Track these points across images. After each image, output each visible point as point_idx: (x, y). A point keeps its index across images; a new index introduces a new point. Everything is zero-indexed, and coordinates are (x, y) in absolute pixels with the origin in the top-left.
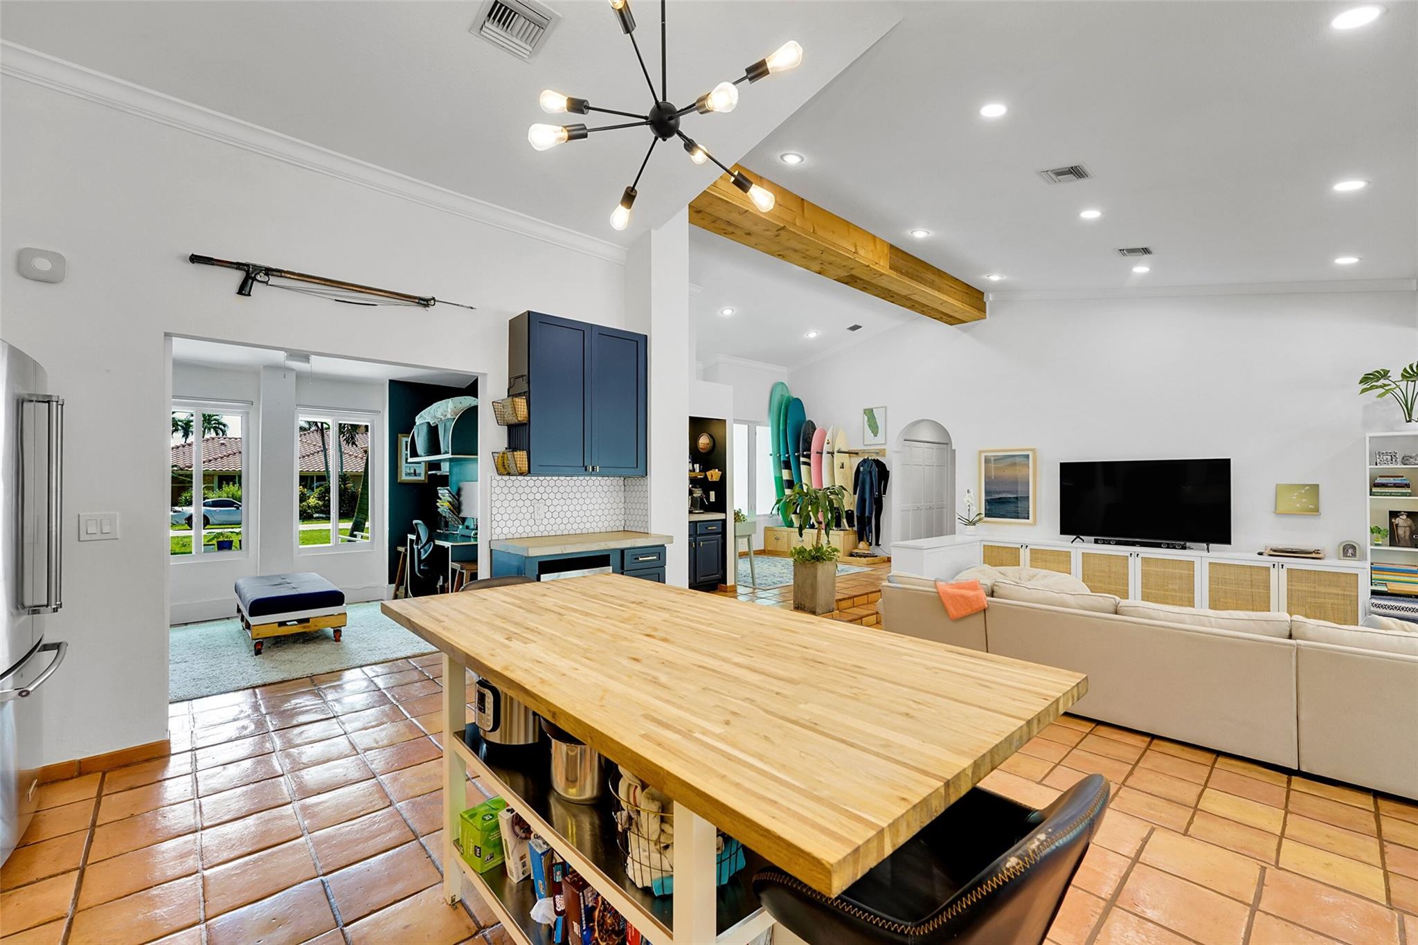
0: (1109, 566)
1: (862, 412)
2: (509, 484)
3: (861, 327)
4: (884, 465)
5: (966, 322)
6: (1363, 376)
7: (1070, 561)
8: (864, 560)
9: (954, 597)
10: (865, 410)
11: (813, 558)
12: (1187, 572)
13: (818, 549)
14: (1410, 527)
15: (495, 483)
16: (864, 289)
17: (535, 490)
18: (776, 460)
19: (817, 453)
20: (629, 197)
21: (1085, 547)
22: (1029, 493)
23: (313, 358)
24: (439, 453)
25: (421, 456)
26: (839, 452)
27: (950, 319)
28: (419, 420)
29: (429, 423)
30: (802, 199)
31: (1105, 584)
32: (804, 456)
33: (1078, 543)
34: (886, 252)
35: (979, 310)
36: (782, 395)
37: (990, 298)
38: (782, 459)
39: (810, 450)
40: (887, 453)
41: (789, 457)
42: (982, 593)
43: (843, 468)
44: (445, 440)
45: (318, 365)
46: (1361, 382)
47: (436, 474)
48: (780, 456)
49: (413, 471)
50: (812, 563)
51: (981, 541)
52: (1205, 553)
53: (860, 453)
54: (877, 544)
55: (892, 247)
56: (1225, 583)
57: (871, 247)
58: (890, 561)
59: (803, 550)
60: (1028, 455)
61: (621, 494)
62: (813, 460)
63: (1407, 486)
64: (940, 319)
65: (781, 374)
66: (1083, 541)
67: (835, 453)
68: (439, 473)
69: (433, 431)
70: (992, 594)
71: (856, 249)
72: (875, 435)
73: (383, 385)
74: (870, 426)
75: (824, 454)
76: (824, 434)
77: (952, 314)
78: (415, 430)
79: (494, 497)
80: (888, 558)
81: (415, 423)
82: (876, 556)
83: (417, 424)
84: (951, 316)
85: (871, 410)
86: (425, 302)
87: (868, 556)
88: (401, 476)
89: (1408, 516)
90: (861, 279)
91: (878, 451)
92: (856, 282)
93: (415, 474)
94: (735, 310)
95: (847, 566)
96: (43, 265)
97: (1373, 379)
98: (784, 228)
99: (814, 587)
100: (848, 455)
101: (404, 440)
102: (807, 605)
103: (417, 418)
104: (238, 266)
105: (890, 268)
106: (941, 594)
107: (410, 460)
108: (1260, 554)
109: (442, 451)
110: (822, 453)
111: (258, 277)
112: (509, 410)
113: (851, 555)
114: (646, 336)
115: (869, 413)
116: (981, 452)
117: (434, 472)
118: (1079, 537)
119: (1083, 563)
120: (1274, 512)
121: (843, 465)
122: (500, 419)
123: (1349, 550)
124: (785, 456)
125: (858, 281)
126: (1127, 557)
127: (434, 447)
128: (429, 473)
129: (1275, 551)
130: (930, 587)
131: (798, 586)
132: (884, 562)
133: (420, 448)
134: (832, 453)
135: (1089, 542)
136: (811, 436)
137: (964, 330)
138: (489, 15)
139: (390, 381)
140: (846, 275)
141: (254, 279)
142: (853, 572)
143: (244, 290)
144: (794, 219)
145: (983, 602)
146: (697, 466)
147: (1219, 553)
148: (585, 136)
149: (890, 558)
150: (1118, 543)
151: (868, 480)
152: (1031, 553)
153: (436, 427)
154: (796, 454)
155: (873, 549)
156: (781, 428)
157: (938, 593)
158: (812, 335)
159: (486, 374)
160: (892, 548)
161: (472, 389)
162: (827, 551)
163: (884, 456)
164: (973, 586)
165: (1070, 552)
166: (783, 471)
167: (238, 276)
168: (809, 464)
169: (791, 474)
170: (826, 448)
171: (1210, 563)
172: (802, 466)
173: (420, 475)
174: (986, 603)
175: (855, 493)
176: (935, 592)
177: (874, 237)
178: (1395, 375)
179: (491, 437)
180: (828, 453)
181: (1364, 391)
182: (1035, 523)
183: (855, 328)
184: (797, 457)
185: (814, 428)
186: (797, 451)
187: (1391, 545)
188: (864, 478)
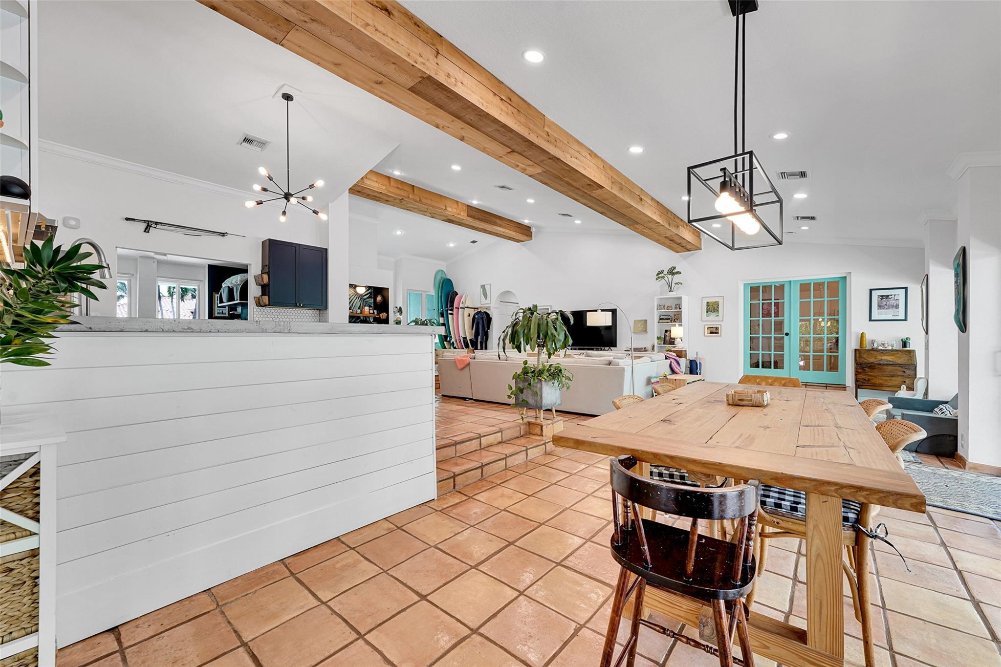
1: (480, 286)
2: (262, 310)
3: (476, 242)
4: (489, 314)
5: (523, 241)
6: (657, 273)
15: (255, 310)
16: (460, 225)
17: (274, 314)
18: (437, 312)
19: (457, 308)
20: (284, 213)
23: (168, 255)
24: (234, 300)
25: (225, 303)
26: (467, 307)
28: (224, 285)
29: (229, 286)
30: (413, 186)
32: (450, 310)
34: (465, 208)
35: (527, 236)
36: (442, 277)
37: (533, 230)
38: (440, 312)
39: (453, 307)
40: (491, 308)
41: (443, 311)
42: (468, 358)
43: (469, 316)
44: (237, 295)
45: (169, 258)
46: (657, 275)
47: (234, 314)
48: (439, 309)
49: (221, 312)
52: (609, 352)
53: (478, 308)
55: (468, 206)
57: (456, 206)
61: (318, 318)
62: (454, 312)
63: (669, 319)
64: (509, 239)
65: (442, 266)
68: (236, 313)
69: (231, 291)
70: (474, 358)
71: (446, 208)
72: (486, 299)
73: (204, 267)
74: (483, 294)
76: (461, 297)
78: (222, 290)
79: (255, 316)
81: (222, 287)
83: (223, 287)
85: (484, 286)
86: (223, 234)
88: (215, 314)
90: (455, 221)
91: (486, 307)
92: (453, 222)
93: (222, 313)
94: (403, 232)
96: (73, 223)
97: (660, 274)
98: (402, 199)
100: (473, 309)
101: (216, 296)
103: (223, 284)
104: (145, 221)
105: (468, 216)
106: (456, 360)
107: (219, 305)
108: (625, 351)
109: (236, 299)
110: (459, 308)
111: (152, 226)
112: (260, 279)
114: (327, 249)
115: (483, 287)
117: (233, 312)
120: (634, 332)
121: (469, 314)
122: (258, 284)
124: (441, 310)
127: (231, 297)
128: (230, 313)
130: (453, 358)
133: (225, 298)
134: (464, 308)
136: (455, 298)
137: (524, 245)
138: (244, 140)
139: (209, 265)
141: (151, 226)
143: (147, 230)
144: (409, 195)
146: (375, 311)
147: (612, 352)
148: (262, 203)
151: (481, 322)
153: (233, 288)
154: (447, 309)
156: (440, 295)
158: (451, 245)
159: (251, 264)
161: (245, 271)
163: (490, 310)
166: (440, 318)
167: (144, 225)
168: (452, 314)
169: (444, 320)
170: (461, 305)
172: (449, 315)
173: (225, 314)
174: (469, 362)
175: (472, 329)
177: (457, 202)
178: (666, 272)
179: (254, 291)
180: (461, 308)
183: (474, 242)
184: (447, 311)
185: (457, 294)
186: (447, 307)
187: (664, 344)
188: (478, 321)
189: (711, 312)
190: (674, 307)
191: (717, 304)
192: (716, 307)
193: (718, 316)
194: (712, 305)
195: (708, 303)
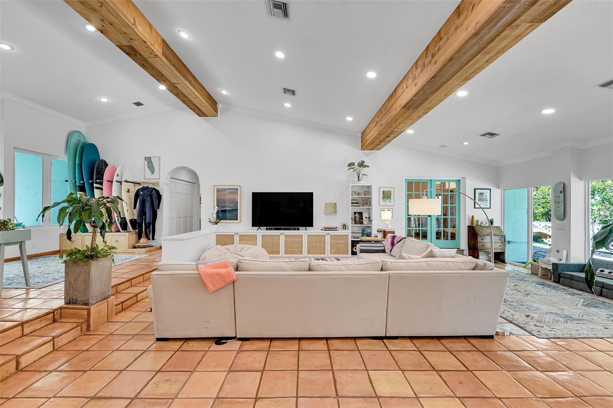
0: (272, 240)
1: (144, 158)
3: (142, 104)
4: (158, 191)
5: (208, 117)
6: (348, 164)
7: (257, 239)
8: (143, 250)
9: (211, 276)
10: (145, 157)
11: (87, 257)
12: (300, 240)
13: (93, 249)
14: (359, 217)
16: (143, 66)
18: (72, 185)
19: (108, 181)
21: (262, 232)
22: (237, 208)
26: (125, 181)
27: (199, 111)
31: (271, 248)
32: (97, 183)
33: (259, 231)
34: (159, 41)
35: (214, 111)
36: (78, 140)
37: (220, 106)
38: (77, 185)
39: (102, 179)
40: (160, 184)
41: (84, 183)
42: (231, 269)
43: (129, 192)
46: (348, 166)
48: (76, 182)
50: (86, 262)
51: (215, 233)
52: (306, 231)
53: (142, 183)
54: (153, 239)
55: (163, 40)
56: (313, 243)
57: (148, 30)
58: (161, 248)
59: (77, 251)
60: (238, 188)
62: (105, 186)
63: (358, 203)
64: (193, 110)
65: (78, 125)
66: (261, 229)
67: (123, 182)
70: (237, 269)
72: (153, 172)
74: (149, 167)
75: (115, 184)
76: (114, 169)
77: (201, 108)
80: (160, 246)
82: (153, 246)
84: (200, 110)
85: (150, 158)
87: (145, 247)
89: (358, 214)
90: (140, 55)
91: (154, 183)
92: (136, 55)
95: (130, 255)
97: (351, 165)
99: (87, 282)
100: (133, 184)
102: (79, 299)
105: (163, 55)
106: (202, 275)
108: (322, 230)
110: (112, 182)
113: (135, 247)
115: (149, 160)
116: (214, 186)
118: (259, 228)
119: (262, 240)
120: (325, 214)
121: (129, 190)
123: (345, 227)
124: (80, 182)
125: (138, 55)
126: (279, 235)
129: (326, 228)
130: (192, 270)
131: (70, 283)
132: (158, 249)
134: (121, 182)
135: (263, 229)
136: (104, 170)
137: (207, 121)
140: (127, 44)
142: (134, 258)
145: (233, 276)
147: (310, 231)
149: (162, 246)
150: (276, 229)
151: (147, 199)
152: (239, 237)
154: (90, 181)
155: (151, 242)
156: (77, 162)
157: (199, 274)
158: (104, 100)
160: (162, 241)
162: (102, 249)
163: (158, 186)
164: (225, 265)
165: (257, 235)
166: (77, 193)
168: (102, 189)
170: (115, 178)
171: (308, 235)
172: (95, 190)
174: (235, 276)
175: (135, 208)
176: (196, 274)
177: (150, 25)
178: (356, 164)
180: (117, 182)
181: (349, 169)
182: (240, 222)
183: (138, 104)
184: (92, 184)
185: (106, 165)
186: (92, 179)
187: (355, 224)
188: (143, 198)
189: (386, 199)
190: (363, 194)
191: (390, 192)
192: (389, 195)
193: (390, 202)
194: (387, 194)
195: (383, 191)
